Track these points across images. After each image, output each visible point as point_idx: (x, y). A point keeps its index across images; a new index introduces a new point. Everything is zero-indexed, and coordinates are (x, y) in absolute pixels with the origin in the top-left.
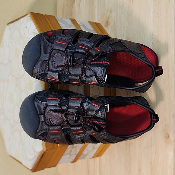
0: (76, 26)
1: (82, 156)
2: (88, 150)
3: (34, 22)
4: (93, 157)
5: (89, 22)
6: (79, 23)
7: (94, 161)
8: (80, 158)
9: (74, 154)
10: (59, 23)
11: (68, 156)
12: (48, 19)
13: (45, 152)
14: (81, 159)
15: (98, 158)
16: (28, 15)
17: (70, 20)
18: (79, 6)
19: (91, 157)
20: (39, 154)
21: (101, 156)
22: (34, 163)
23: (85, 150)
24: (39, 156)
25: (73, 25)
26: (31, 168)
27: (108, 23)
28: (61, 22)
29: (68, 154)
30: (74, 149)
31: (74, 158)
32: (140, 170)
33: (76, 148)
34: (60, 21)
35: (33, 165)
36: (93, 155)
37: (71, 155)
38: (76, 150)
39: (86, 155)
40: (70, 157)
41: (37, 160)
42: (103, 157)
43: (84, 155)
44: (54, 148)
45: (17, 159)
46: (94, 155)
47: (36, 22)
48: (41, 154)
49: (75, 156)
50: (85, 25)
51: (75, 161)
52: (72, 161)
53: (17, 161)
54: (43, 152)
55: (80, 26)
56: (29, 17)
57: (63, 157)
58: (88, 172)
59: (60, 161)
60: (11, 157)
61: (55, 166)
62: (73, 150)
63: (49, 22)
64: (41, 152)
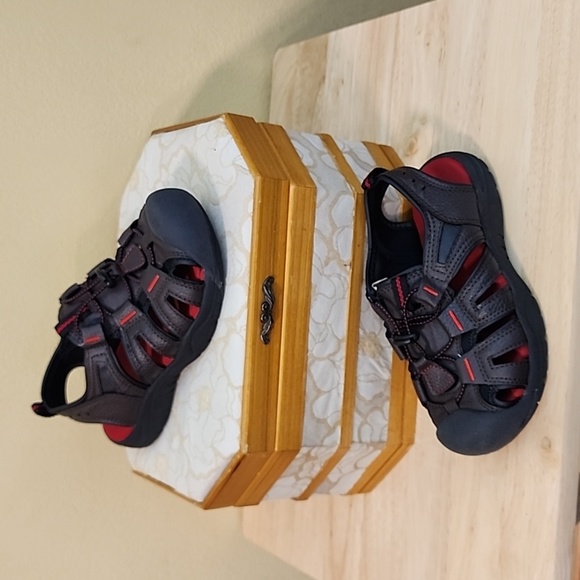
0: (334, 154)
1: (325, 484)
2: (340, 471)
3: (235, 138)
4: (351, 493)
5: (364, 143)
6: (341, 147)
7: (351, 505)
8: (319, 489)
9: (306, 477)
10: (295, 146)
11: (292, 479)
12: (269, 134)
13: (244, 457)
14: (321, 493)
15: (361, 496)
16: (221, 119)
17: (318, 138)
18: (338, 93)
19: (347, 491)
20: (229, 460)
21: (370, 490)
22: (212, 485)
23: (335, 470)
24: (228, 466)
25: (326, 150)
26: (200, 499)
27: (415, 149)
28: (299, 142)
29: (291, 475)
30: (309, 463)
31: (304, 488)
32: (472, 529)
33: (315, 462)
34: (296, 140)
35: (208, 490)
36: (350, 486)
37: (298, 479)
38: (314, 465)
39: (336, 484)
40: (295, 484)
41: (221, 476)
42: (376, 493)
43: (330, 483)
44: (266, 447)
45: (158, 478)
46: (355, 486)
47: (242, 138)
48: (235, 463)
49: (309, 482)
50: (355, 151)
51: (304, 497)
52: (298, 494)
53: (160, 484)
54: (239, 457)
55: (344, 155)
56: (224, 126)
57: (279, 482)
58: (331, 534)
59: (271, 493)
60: (140, 474)
61: (257, 504)
62: (305, 467)
63: (271, 142)
64: (235, 456)
